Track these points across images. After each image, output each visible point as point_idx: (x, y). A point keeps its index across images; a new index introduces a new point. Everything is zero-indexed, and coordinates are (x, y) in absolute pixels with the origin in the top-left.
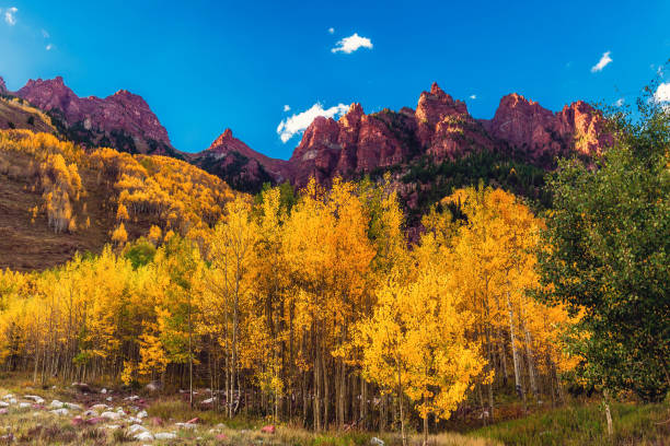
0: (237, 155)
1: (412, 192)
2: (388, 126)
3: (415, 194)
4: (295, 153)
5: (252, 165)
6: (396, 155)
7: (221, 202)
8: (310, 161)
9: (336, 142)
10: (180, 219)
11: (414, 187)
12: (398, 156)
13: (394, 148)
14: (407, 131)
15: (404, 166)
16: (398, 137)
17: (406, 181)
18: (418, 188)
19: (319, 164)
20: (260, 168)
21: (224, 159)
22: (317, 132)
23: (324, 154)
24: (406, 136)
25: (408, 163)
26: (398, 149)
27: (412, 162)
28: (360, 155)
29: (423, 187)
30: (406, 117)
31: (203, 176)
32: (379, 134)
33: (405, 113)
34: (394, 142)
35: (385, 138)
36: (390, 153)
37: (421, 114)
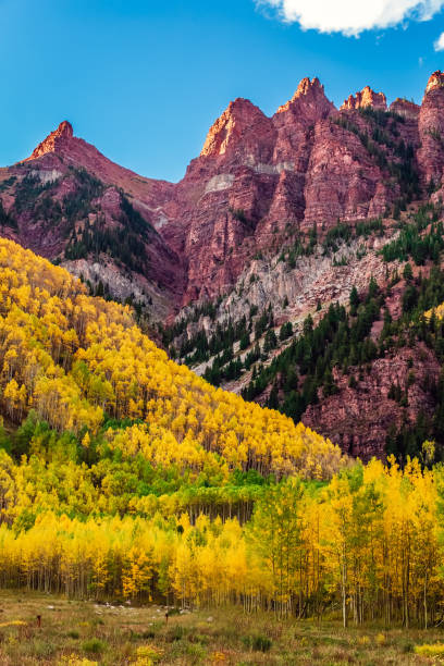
0: (82, 176)
1: (397, 280)
2: (364, 140)
3: (401, 285)
4: (190, 169)
5: (110, 199)
6: (377, 201)
7: (77, 323)
8: (217, 194)
9: (268, 160)
10: (22, 358)
11: (401, 269)
12: (378, 202)
13: (372, 185)
14: (400, 150)
15: (388, 222)
16: (382, 163)
17: (389, 255)
18: (408, 274)
19: (235, 203)
20: (125, 205)
21: (57, 184)
22: (234, 130)
23: (246, 183)
24: (398, 160)
25: (396, 217)
26: (381, 189)
27: (404, 215)
28: (310, 196)
29: (416, 271)
30: (401, 120)
31: (45, 272)
32: (347, 159)
33: (400, 113)
34: (375, 174)
35: (357, 166)
36: (365, 196)
37: (427, 119)
